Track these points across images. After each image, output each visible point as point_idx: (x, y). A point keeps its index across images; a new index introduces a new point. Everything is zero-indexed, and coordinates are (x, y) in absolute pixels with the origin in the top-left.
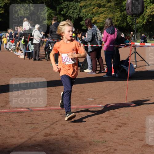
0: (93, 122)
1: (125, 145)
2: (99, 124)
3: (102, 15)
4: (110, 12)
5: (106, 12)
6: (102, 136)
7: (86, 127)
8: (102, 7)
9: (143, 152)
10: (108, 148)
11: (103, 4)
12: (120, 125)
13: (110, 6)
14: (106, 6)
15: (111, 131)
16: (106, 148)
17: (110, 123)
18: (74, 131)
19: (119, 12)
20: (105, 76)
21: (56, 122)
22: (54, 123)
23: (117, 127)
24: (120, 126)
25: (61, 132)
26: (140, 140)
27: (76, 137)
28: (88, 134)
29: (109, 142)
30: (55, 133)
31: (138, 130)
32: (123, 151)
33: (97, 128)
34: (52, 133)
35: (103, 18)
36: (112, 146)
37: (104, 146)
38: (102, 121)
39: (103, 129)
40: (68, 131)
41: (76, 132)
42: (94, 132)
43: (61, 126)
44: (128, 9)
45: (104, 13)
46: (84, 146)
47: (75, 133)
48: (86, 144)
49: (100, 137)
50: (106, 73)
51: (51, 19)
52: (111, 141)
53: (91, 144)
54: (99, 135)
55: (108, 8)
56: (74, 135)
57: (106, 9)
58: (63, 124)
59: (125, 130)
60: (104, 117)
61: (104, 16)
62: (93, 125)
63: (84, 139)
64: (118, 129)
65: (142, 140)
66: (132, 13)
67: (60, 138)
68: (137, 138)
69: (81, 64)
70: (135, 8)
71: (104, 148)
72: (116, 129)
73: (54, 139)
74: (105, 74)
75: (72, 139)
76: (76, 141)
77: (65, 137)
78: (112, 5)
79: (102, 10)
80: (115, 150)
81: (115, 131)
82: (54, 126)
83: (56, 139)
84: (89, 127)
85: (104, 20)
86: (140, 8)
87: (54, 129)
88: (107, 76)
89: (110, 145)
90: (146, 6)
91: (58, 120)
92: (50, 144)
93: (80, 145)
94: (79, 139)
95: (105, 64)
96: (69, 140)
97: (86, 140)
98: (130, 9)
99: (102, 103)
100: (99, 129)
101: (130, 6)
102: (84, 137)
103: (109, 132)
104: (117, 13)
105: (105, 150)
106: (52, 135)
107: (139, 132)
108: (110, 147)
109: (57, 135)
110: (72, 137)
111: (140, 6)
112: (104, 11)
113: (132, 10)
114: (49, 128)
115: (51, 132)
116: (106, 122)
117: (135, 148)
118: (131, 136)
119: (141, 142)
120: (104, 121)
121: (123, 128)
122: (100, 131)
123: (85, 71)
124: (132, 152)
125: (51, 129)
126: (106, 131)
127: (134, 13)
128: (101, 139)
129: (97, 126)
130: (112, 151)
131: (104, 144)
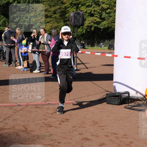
0: (41, 118)
1: (67, 139)
2: (46, 120)
3: (49, 24)
4: (56, 22)
5: (52, 22)
6: (48, 131)
7: (35, 123)
8: (49, 18)
9: (82, 145)
10: (53, 141)
11: (50, 15)
12: (63, 120)
13: (56, 17)
14: (52, 17)
15: (56, 126)
16: (51, 141)
17: (55, 118)
18: (24, 126)
19: (63, 22)
20: (51, 76)
21: (9, 117)
22: (7, 118)
23: (61, 122)
24: (63, 122)
25: (13, 126)
26: (80, 134)
27: (26, 131)
28: (36, 128)
29: (54, 136)
30: (8, 127)
31: (78, 125)
32: (66, 144)
33: (44, 123)
34: (5, 128)
35: (49, 27)
36: (57, 139)
37: (49, 139)
38: (48, 117)
39: (49, 124)
40: (19, 126)
41: (25, 126)
42: (41, 126)
43: (13, 121)
44: (71, 21)
45: (50, 23)
46: (32, 139)
47: (25, 128)
48: (34, 137)
49: (47, 131)
50: (51, 73)
51: (5, 26)
52: (55, 135)
53: (38, 137)
54: (45, 129)
55: (54, 19)
56: (24, 129)
57: (52, 19)
58: (15, 119)
59: (67, 125)
60: (50, 114)
61: (50, 25)
62: (40, 120)
63: (33, 133)
64: (61, 124)
65: (81, 134)
66: (74, 24)
67: (12, 132)
68: (77, 133)
69: (31, 66)
70: (77, 21)
71: (50, 141)
72: (60, 124)
73: (6, 133)
74: (51, 75)
75: (23, 133)
76: (26, 135)
77: (16, 131)
78: (57, 16)
79: (49, 20)
80: (59, 143)
81: (59, 126)
82: (7, 121)
83: (8, 133)
84: (37, 123)
85: (50, 28)
86: (81, 20)
87: (7, 124)
88: (53, 76)
89: (55, 139)
90: (85, 19)
91: (10, 115)
92: (3, 137)
93: (29, 139)
94: (28, 133)
95: (51, 66)
96: (19, 134)
97: (34, 133)
98: (73, 21)
99: (48, 101)
100: (45, 124)
101: (73, 18)
102: (32, 131)
103: (54, 126)
104: (61, 23)
105: (51, 143)
106: (5, 130)
107: (79, 127)
108: (55, 141)
109: (9, 129)
110: (23, 131)
111: (81, 19)
112: (51, 21)
113: (74, 22)
114: (2, 123)
115: (4, 126)
116: (51, 117)
117: (76, 141)
118: (73, 131)
119: (81, 135)
120: (50, 117)
121: (66, 123)
122: (46, 126)
123: (34, 72)
124: (73, 145)
125: (4, 124)
126: (51, 126)
127: (76, 25)
128: (47, 133)
129: (44, 121)
130: (56, 143)
131: (49, 138)
